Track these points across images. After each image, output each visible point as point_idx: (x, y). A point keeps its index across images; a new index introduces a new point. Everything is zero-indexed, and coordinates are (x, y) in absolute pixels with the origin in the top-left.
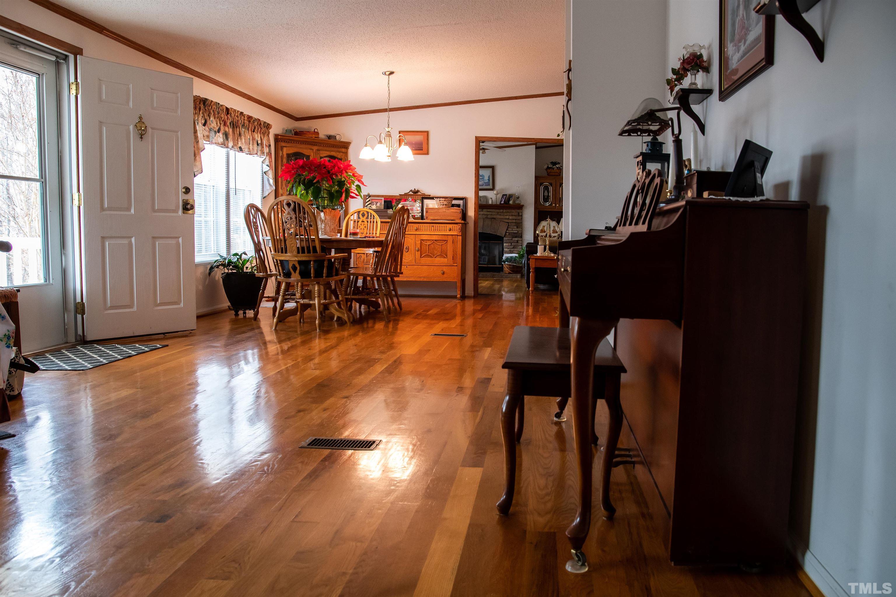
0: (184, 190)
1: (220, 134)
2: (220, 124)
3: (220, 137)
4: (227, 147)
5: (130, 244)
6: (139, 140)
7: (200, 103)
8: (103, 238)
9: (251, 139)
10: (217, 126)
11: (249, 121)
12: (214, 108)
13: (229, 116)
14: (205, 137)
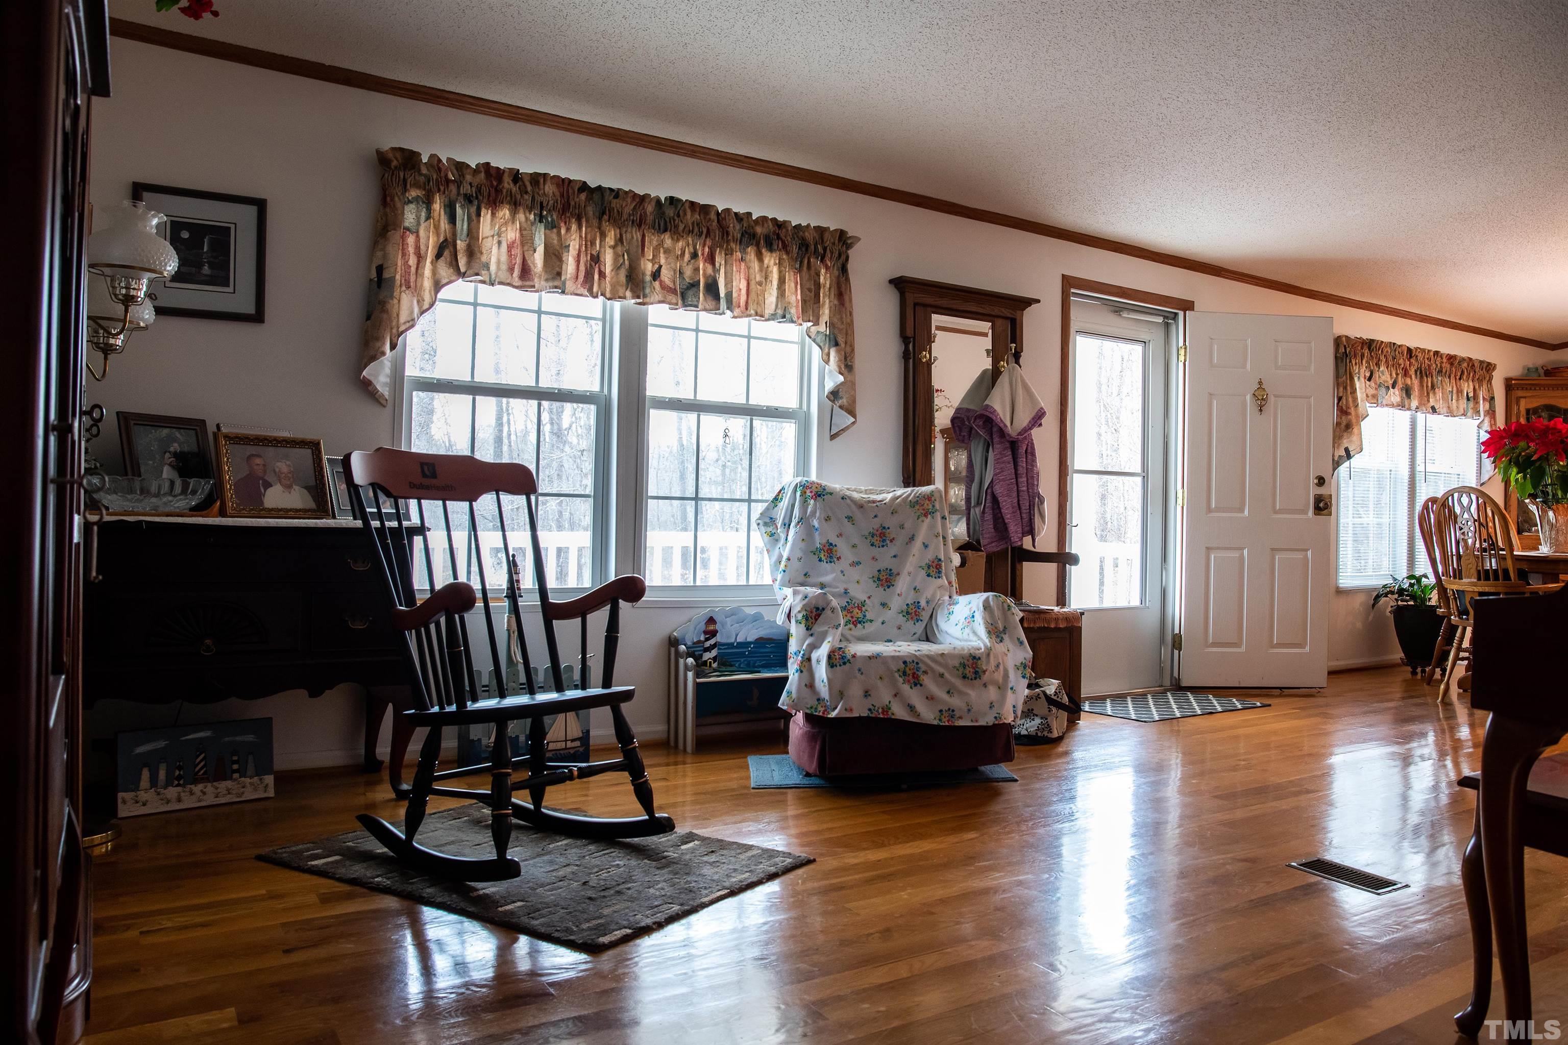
0: (1316, 481)
1: (1396, 391)
2: (1397, 374)
3: (1395, 396)
4: (1409, 409)
5: (1242, 558)
6: (1258, 413)
7: (1362, 348)
8: (1209, 549)
9: (1455, 392)
10: (1391, 378)
11: (1452, 364)
12: (1387, 352)
13: (1413, 360)
14: (1370, 397)
